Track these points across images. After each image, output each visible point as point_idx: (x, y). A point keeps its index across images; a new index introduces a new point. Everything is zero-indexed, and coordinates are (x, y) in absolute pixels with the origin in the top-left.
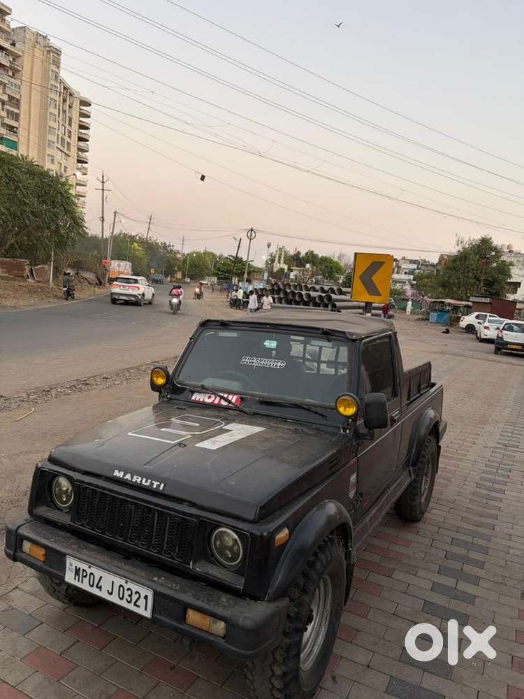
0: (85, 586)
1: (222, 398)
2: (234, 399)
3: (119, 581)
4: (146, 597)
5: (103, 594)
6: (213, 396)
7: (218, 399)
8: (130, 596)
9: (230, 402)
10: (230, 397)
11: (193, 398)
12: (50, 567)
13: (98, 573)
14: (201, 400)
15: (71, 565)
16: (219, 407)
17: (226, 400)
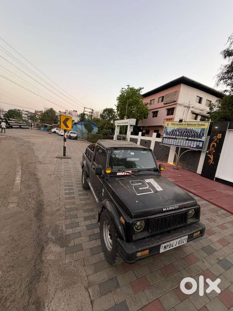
0: (168, 249)
1: (126, 172)
2: (130, 172)
3: (178, 240)
4: (186, 239)
5: (174, 247)
6: (124, 173)
7: (125, 173)
8: (182, 241)
9: (130, 173)
10: (129, 171)
11: (117, 174)
12: (153, 253)
13: (171, 242)
14: (120, 175)
15: (162, 247)
16: (127, 175)
17: (128, 173)
